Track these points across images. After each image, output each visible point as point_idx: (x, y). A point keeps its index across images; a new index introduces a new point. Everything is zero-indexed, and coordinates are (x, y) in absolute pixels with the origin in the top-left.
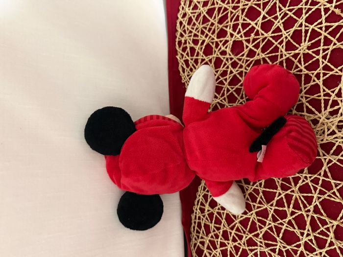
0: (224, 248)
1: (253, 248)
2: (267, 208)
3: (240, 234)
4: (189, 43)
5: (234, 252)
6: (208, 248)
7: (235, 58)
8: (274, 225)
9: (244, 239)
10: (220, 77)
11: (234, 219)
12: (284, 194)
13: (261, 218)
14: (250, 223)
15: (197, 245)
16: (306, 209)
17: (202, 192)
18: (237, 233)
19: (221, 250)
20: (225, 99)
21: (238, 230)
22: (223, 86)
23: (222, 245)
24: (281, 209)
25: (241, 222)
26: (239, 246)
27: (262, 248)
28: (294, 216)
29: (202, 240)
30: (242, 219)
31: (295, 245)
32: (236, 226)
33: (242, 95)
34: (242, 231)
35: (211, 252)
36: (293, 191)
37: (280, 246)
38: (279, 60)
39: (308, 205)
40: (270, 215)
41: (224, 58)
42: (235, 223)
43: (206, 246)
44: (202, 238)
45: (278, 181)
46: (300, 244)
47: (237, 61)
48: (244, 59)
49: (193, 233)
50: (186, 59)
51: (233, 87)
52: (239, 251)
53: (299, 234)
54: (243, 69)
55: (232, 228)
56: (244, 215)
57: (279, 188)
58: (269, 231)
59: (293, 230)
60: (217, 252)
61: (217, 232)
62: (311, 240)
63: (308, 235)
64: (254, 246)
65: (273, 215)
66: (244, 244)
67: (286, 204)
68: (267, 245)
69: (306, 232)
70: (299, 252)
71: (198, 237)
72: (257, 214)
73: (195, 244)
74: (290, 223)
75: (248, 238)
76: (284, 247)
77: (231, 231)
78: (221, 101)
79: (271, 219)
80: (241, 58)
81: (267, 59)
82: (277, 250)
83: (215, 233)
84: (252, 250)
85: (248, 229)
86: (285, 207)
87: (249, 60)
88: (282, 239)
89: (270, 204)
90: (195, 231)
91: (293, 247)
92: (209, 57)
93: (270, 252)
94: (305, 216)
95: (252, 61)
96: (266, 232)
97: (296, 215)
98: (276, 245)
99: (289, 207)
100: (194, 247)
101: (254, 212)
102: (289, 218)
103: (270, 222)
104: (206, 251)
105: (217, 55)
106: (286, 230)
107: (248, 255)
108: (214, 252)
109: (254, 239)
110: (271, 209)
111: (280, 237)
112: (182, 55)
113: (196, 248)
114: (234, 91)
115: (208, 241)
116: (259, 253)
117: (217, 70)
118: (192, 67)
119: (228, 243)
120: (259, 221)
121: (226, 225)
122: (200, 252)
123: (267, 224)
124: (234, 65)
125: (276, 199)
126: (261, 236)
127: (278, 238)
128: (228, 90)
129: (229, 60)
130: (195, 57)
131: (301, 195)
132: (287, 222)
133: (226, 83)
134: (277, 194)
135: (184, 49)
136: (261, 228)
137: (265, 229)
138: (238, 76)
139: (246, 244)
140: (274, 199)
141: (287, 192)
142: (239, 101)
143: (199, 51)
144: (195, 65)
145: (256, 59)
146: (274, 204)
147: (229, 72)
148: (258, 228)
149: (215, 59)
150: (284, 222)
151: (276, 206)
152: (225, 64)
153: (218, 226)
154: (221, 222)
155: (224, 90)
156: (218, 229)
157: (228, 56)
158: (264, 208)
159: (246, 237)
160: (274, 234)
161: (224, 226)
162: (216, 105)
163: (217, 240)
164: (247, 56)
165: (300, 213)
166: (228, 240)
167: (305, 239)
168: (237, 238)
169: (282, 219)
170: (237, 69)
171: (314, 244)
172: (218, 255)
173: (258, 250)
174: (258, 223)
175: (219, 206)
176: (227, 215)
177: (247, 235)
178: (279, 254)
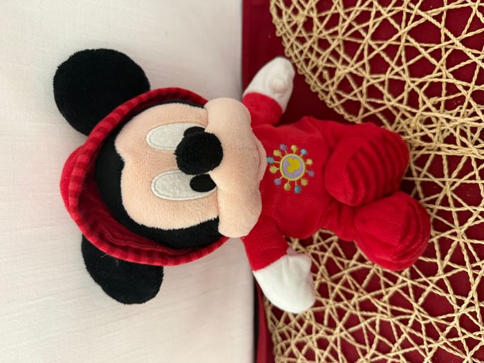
0: (318, 309)
1: (369, 314)
3: (349, 291)
5: (335, 317)
10: (355, 24)
11: (341, 268)
12: (438, 237)
13: (388, 271)
14: (368, 277)
16: (474, 265)
18: (344, 288)
19: (313, 312)
20: (363, 66)
21: (346, 284)
22: (359, 41)
24: (428, 260)
25: (353, 274)
27: (385, 316)
28: (449, 274)
30: (355, 268)
31: (444, 317)
32: (344, 277)
34: (353, 287)
36: (455, 234)
37: (417, 317)
39: (477, 259)
42: (342, 273)
46: (454, 317)
51: (380, 42)
52: (344, 315)
53: (455, 302)
55: (336, 281)
56: (359, 263)
58: (401, 291)
59: (444, 294)
62: (474, 314)
63: (470, 305)
64: (371, 311)
65: (412, 269)
66: (355, 306)
67: (438, 254)
68: (395, 313)
69: (467, 301)
70: (448, 330)
74: (440, 283)
75: (362, 299)
76: (424, 319)
77: (333, 285)
78: (356, 69)
79: (408, 274)
82: (411, 322)
84: (366, 318)
85: (364, 285)
86: (436, 258)
88: (422, 306)
91: (440, 319)
93: (398, 323)
94: (470, 275)
96: (396, 293)
97: (454, 272)
98: (410, 314)
103: (405, 279)
106: (431, 294)
109: (374, 301)
111: (420, 303)
114: (384, 50)
116: (378, 323)
119: (327, 303)
120: (386, 275)
121: (326, 275)
123: (399, 281)
126: (386, 298)
127: (415, 305)
128: (371, 50)
131: (468, 241)
132: (435, 281)
133: (368, 37)
136: (387, 286)
137: (395, 288)
138: (392, 22)
139: (358, 307)
141: (443, 235)
142: (393, 69)
147: (373, 14)
148: (383, 286)
150: (430, 281)
154: (318, 270)
155: (363, 50)
159: (359, 297)
160: (410, 297)
161: (322, 275)
165: (461, 269)
167: (463, 310)
168: (343, 297)
169: (427, 277)
170: (390, 7)
171: (477, 320)
172: (308, 317)
173: (378, 317)
174: (383, 279)
175: (316, 245)
176: (330, 259)
177: (361, 295)
178: (412, 327)
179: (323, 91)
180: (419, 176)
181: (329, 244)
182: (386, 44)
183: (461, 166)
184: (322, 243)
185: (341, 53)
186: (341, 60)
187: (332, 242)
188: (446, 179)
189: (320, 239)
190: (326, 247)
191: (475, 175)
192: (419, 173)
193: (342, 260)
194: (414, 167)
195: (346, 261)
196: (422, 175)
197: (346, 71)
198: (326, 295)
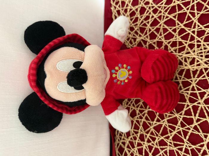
0: (140, 147)
1: (164, 147)
2: (176, 117)
3: (153, 136)
5: (148, 150)
6: (128, 147)
7: (156, 6)
8: (183, 130)
9: (157, 141)
10: (144, 21)
11: (150, 126)
12: (192, 105)
13: (171, 124)
14: (162, 129)
17: (125, 105)
18: (151, 136)
19: (138, 149)
20: (147, 37)
21: (152, 133)
22: (146, 27)
23: (139, 145)
24: (188, 117)
25: (155, 128)
27: (171, 147)
28: (199, 123)
29: (123, 141)
30: (155, 125)
31: (199, 145)
32: (151, 130)
33: (161, 32)
34: (155, 134)
35: (130, 150)
36: (199, 103)
37: (186, 146)
38: (191, 4)
40: (179, 122)
41: (147, 7)
42: (150, 128)
43: (126, 145)
44: (124, 139)
45: (187, 96)
46: (204, 144)
47: (158, 8)
48: (163, 7)
49: (117, 135)
50: (118, 10)
51: (153, 27)
52: (152, 149)
53: (203, 137)
54: (162, 14)
55: (147, 133)
56: (157, 122)
57: (188, 101)
58: (177, 134)
59: (198, 133)
60: (135, 150)
61: (135, 135)
64: (164, 146)
66: (157, 144)
67: (193, 114)
68: (176, 145)
70: (202, 151)
71: (121, 139)
72: (169, 121)
73: (118, 144)
74: (195, 128)
75: (160, 140)
76: (190, 147)
77: (146, 134)
78: (144, 38)
79: (180, 125)
80: (160, 6)
81: (181, 5)
82: (184, 149)
83: (134, 136)
84: (162, 149)
85: (160, 133)
87: (166, 7)
88: (188, 140)
89: (179, 114)
91: (197, 146)
92: (135, 7)
93: (177, 150)
95: (169, 7)
96: (175, 135)
97: (201, 121)
98: (183, 145)
99: (195, 116)
100: (118, 146)
101: (166, 120)
102: (195, 124)
103: (179, 128)
104: (126, 149)
105: (142, 5)
106: (192, 134)
107: (159, 152)
108: (133, 150)
109: (165, 140)
110: (180, 117)
112: (115, 7)
113: (119, 147)
114: (155, 30)
115: (128, 142)
116: (168, 151)
117: (141, 16)
119: (144, 144)
120: (170, 126)
121: (143, 130)
122: (121, 150)
123: (176, 129)
124: (155, 11)
125: (185, 109)
126: (171, 138)
127: (184, 140)
128: (150, 30)
129: (151, 8)
130: (125, 8)
131: (206, 106)
132: (193, 127)
133: (149, 25)
134: (186, 106)
135: (117, 3)
136: (171, 132)
137: (174, 133)
138: (158, 19)
139: (158, 144)
140: (182, 110)
141: (194, 104)
143: (128, 4)
144: (125, 14)
145: (172, 5)
146: (183, 113)
147: (151, 17)
148: (169, 132)
149: (140, 8)
150: (191, 127)
151: (185, 115)
152: (148, 11)
153: (136, 130)
154: (139, 128)
155: (147, 30)
156: (137, 133)
157: (150, 5)
158: (175, 116)
159: (158, 139)
160: (182, 136)
161: (141, 131)
162: (140, 42)
163: (135, 141)
164: (165, 4)
165: (205, 120)
166: (144, 141)
167: (208, 140)
168: (151, 140)
169: (189, 125)
170: (157, 14)
172: (135, 152)
173: (168, 149)
174: (169, 129)
175: (138, 116)
176: (144, 122)
177: (159, 138)
178: (185, 152)
179: (131, 47)
180: (180, 79)
181: (143, 115)
182: (155, 28)
183: (198, 72)
184: (141, 115)
185: (139, 32)
186: (139, 35)
187: (145, 114)
188: (193, 79)
189: (139, 113)
190: (142, 116)
191: (205, 76)
192: (180, 78)
193: (150, 122)
194: (178, 76)
195: (151, 122)
196: (182, 78)
197: (140, 39)
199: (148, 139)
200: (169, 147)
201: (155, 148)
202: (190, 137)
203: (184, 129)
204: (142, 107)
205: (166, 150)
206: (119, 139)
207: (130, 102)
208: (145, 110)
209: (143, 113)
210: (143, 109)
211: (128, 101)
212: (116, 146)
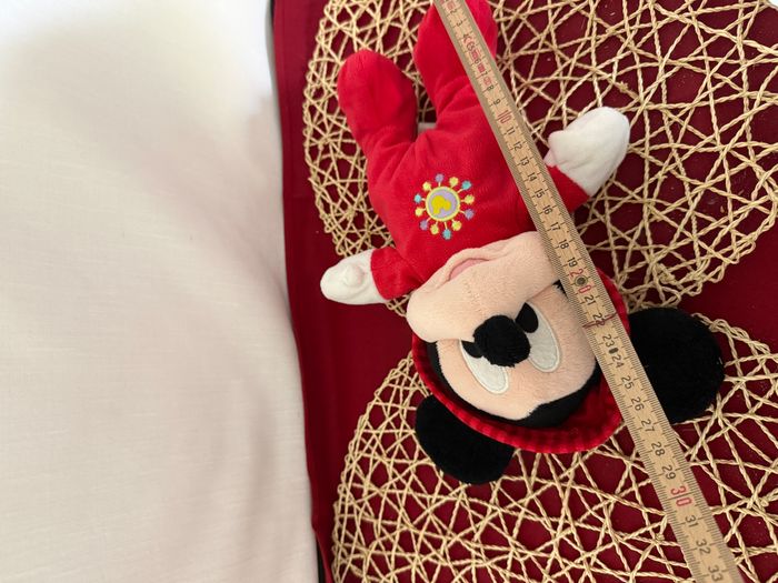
0: (403, 569)
1: (463, 562)
3: (435, 536)
4: (335, 151)
5: (424, 576)
6: (371, 572)
8: (503, 514)
9: (444, 547)
11: (424, 507)
13: (476, 500)
14: (455, 513)
15: (347, 569)
16: (562, 476)
17: (356, 453)
18: (429, 534)
19: (397, 575)
21: (431, 528)
23: (400, 562)
24: (514, 479)
25: (437, 512)
26: (435, 561)
27: (480, 561)
28: (539, 493)
29: (357, 556)
30: (438, 504)
31: (542, 548)
32: (428, 519)
34: (439, 530)
35: (375, 579)
37: (514, 554)
39: (563, 469)
40: (495, 494)
42: (424, 514)
43: (365, 568)
44: (357, 552)
46: (552, 546)
49: (337, 542)
50: (329, 183)
52: (434, 572)
53: (550, 526)
55: (419, 526)
56: (442, 497)
58: (492, 525)
59: (538, 519)
60: (389, 578)
61: (388, 536)
62: (571, 537)
63: (566, 526)
64: (464, 559)
65: (499, 493)
66: (445, 556)
67: (524, 470)
68: (490, 555)
69: (561, 521)
70: (549, 563)
71: (349, 550)
72: (469, 492)
74: (532, 506)
75: (451, 543)
76: (522, 555)
77: (417, 531)
79: (497, 501)
82: (509, 563)
83: (384, 538)
84: (459, 568)
85: (451, 525)
86: (521, 474)
88: (518, 539)
90: (342, 539)
91: (539, 552)
93: (495, 567)
94: (559, 489)
96: (488, 528)
97: (544, 489)
98: (507, 553)
99: (529, 475)
100: (341, 573)
101: (462, 489)
102: (531, 496)
103: (495, 508)
104: (365, 579)
106: (524, 521)
107: (453, 578)
108: (384, 578)
109: (464, 544)
111: (515, 536)
112: (322, 177)
113: (344, 574)
115: (369, 558)
116: (474, 572)
118: (346, 200)
119: (413, 559)
120: (473, 506)
121: (407, 521)
123: (489, 512)
126: (477, 536)
127: (509, 539)
130: (349, 181)
132: (526, 504)
135: (325, 164)
136: (477, 520)
137: (485, 521)
139: (448, 557)
143: (358, 167)
144: (351, 196)
148: (472, 522)
150: (521, 504)
153: (390, 523)
154: (397, 515)
156: (391, 529)
159: (448, 542)
160: (503, 530)
161: (402, 522)
163: (389, 553)
165: (550, 484)
166: (412, 551)
167: (560, 535)
168: (430, 546)
169: (517, 500)
171: (576, 543)
173: (473, 565)
174: (471, 512)
175: (392, 481)
176: (409, 498)
177: (449, 538)
178: (512, 570)
181: (406, 478)
184: (399, 477)
187: (409, 474)
189: (396, 472)
190: (404, 482)
193: (423, 496)
195: (428, 497)
198: (409, 549)
199: (423, 544)
200: (474, 561)
201: (442, 567)
202: (520, 529)
203: (506, 511)
204: (400, 456)
205: (467, 569)
206: (346, 553)
207: (370, 441)
208: (409, 462)
209: (404, 474)
210: (404, 461)
211: (364, 441)
212: (337, 575)
